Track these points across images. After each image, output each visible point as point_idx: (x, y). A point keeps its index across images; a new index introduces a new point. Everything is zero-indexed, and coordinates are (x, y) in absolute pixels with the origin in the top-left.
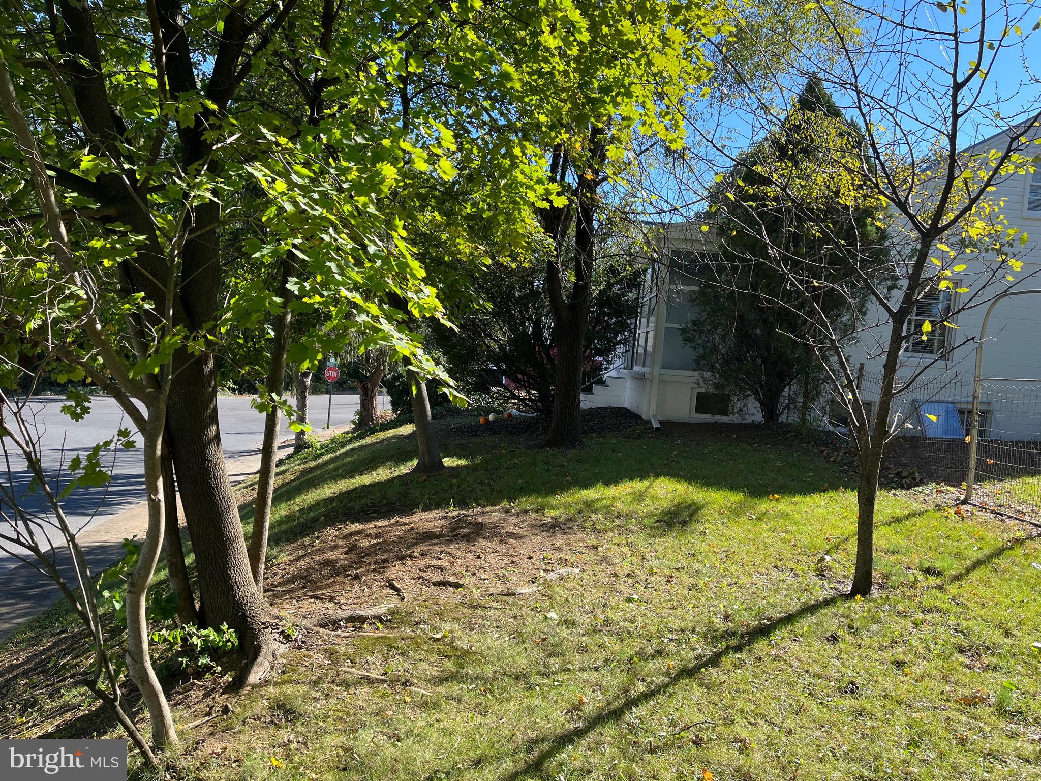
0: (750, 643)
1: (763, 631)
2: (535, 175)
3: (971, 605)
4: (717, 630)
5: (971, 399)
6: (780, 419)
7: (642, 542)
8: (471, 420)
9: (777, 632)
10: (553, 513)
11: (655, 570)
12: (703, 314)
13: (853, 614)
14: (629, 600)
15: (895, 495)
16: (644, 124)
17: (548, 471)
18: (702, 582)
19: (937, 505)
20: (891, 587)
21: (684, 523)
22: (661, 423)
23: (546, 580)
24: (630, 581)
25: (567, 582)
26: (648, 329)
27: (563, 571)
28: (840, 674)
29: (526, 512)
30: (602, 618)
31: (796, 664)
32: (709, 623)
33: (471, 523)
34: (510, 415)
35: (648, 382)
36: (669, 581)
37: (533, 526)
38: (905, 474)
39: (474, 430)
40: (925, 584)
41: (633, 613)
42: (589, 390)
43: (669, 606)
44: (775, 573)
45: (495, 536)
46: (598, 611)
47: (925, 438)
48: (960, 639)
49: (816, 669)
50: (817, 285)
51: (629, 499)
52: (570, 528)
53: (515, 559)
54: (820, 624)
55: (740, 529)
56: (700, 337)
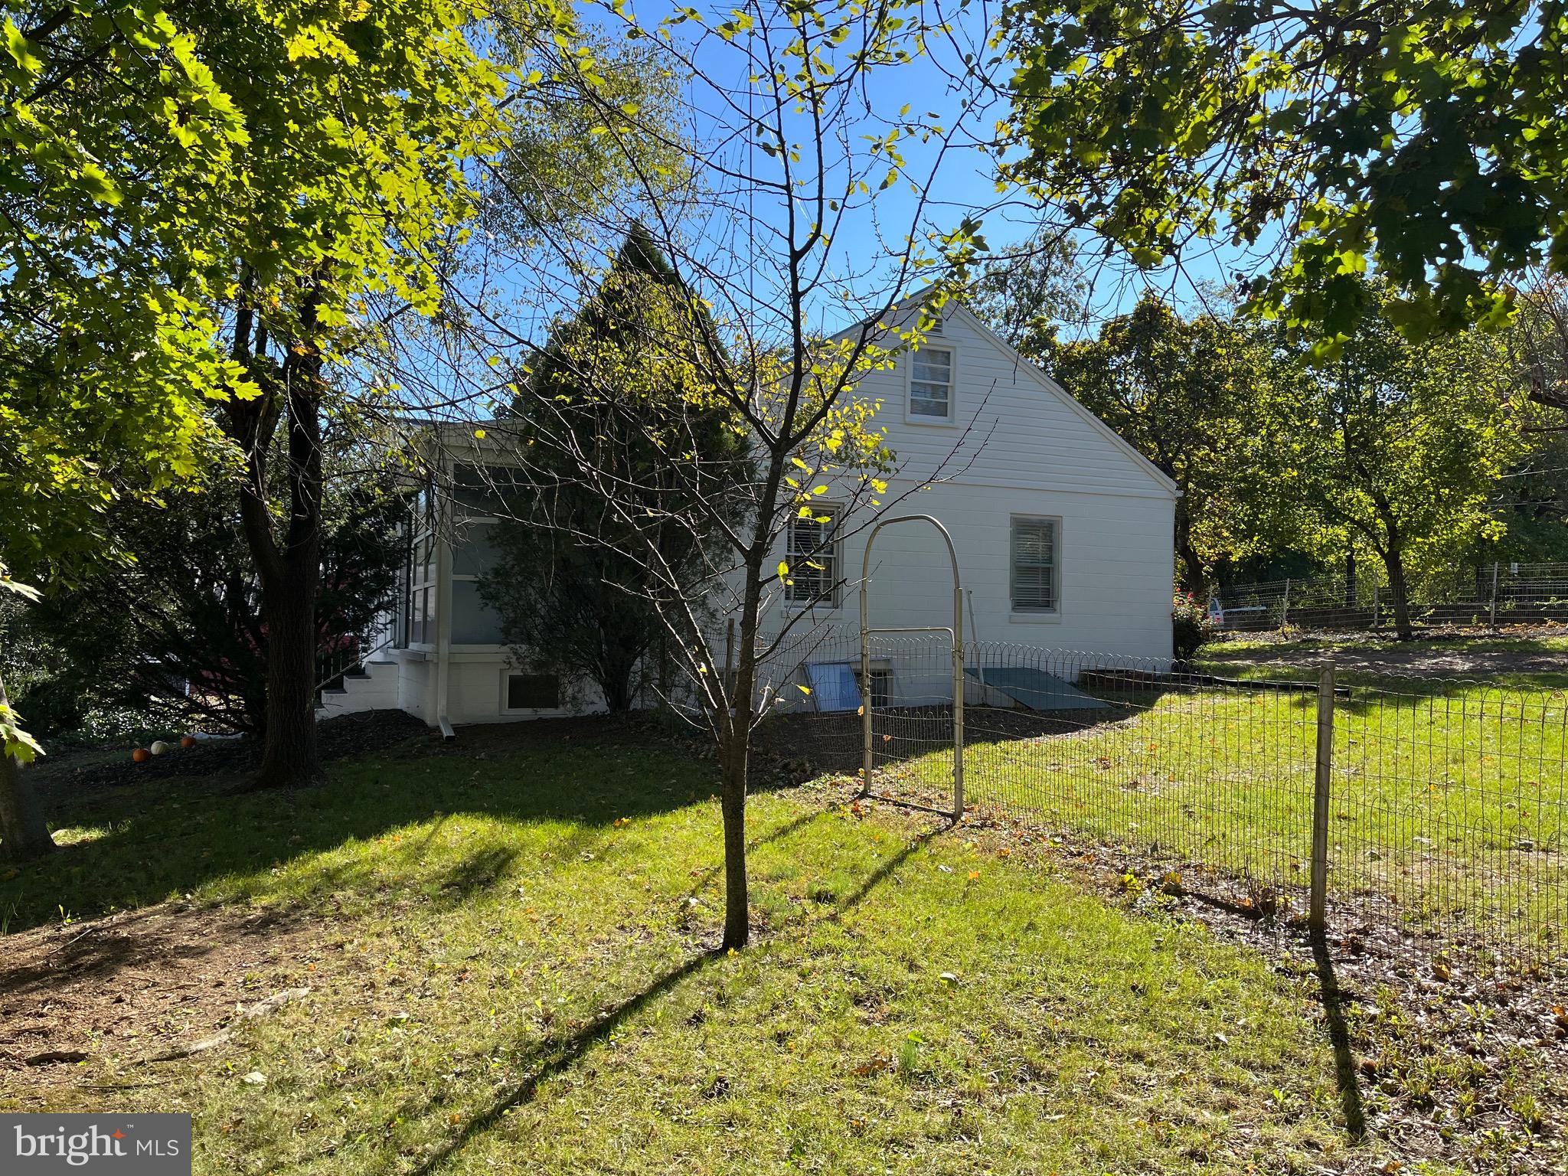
0: (581, 1051)
1: (600, 1030)
2: (196, 347)
3: (869, 935)
4: (530, 1043)
5: (859, 657)
6: (632, 707)
7: (417, 925)
8: (118, 757)
9: (620, 1027)
10: (265, 901)
11: (438, 965)
12: (508, 559)
13: (724, 978)
14: (393, 1023)
15: (781, 796)
16: (372, 275)
17: (259, 829)
18: (511, 971)
19: (831, 804)
20: (774, 928)
21: (488, 882)
22: (455, 728)
23: (246, 1019)
24: (396, 991)
25: (284, 1014)
26: (427, 585)
27: (278, 996)
28: (703, 1071)
29: (215, 906)
30: (344, 1062)
31: (645, 1069)
32: (520, 1034)
33: (106, 942)
34: (192, 741)
35: (431, 667)
36: (460, 980)
37: (227, 929)
38: (793, 766)
39: (122, 774)
40: (814, 917)
41: (399, 1044)
42: (337, 686)
43: (459, 1018)
44: (620, 938)
45: (153, 958)
46: (338, 1053)
47: (817, 713)
48: (857, 986)
49: (674, 1070)
50: (651, 515)
51: (399, 857)
52: (296, 921)
53: (189, 993)
54: (680, 1002)
55: (571, 879)
56: (507, 593)
